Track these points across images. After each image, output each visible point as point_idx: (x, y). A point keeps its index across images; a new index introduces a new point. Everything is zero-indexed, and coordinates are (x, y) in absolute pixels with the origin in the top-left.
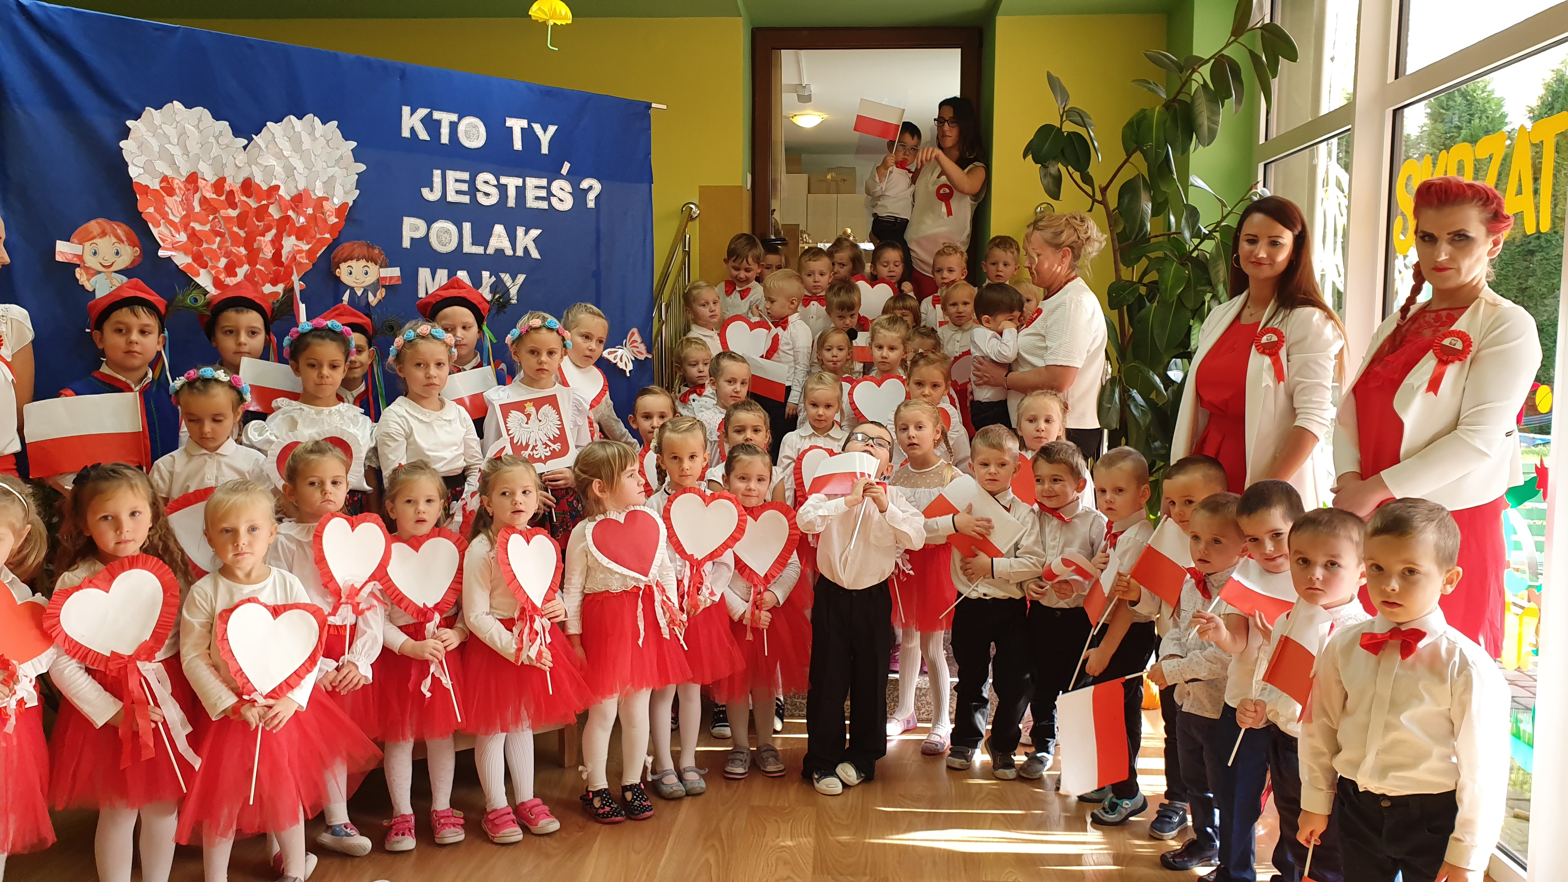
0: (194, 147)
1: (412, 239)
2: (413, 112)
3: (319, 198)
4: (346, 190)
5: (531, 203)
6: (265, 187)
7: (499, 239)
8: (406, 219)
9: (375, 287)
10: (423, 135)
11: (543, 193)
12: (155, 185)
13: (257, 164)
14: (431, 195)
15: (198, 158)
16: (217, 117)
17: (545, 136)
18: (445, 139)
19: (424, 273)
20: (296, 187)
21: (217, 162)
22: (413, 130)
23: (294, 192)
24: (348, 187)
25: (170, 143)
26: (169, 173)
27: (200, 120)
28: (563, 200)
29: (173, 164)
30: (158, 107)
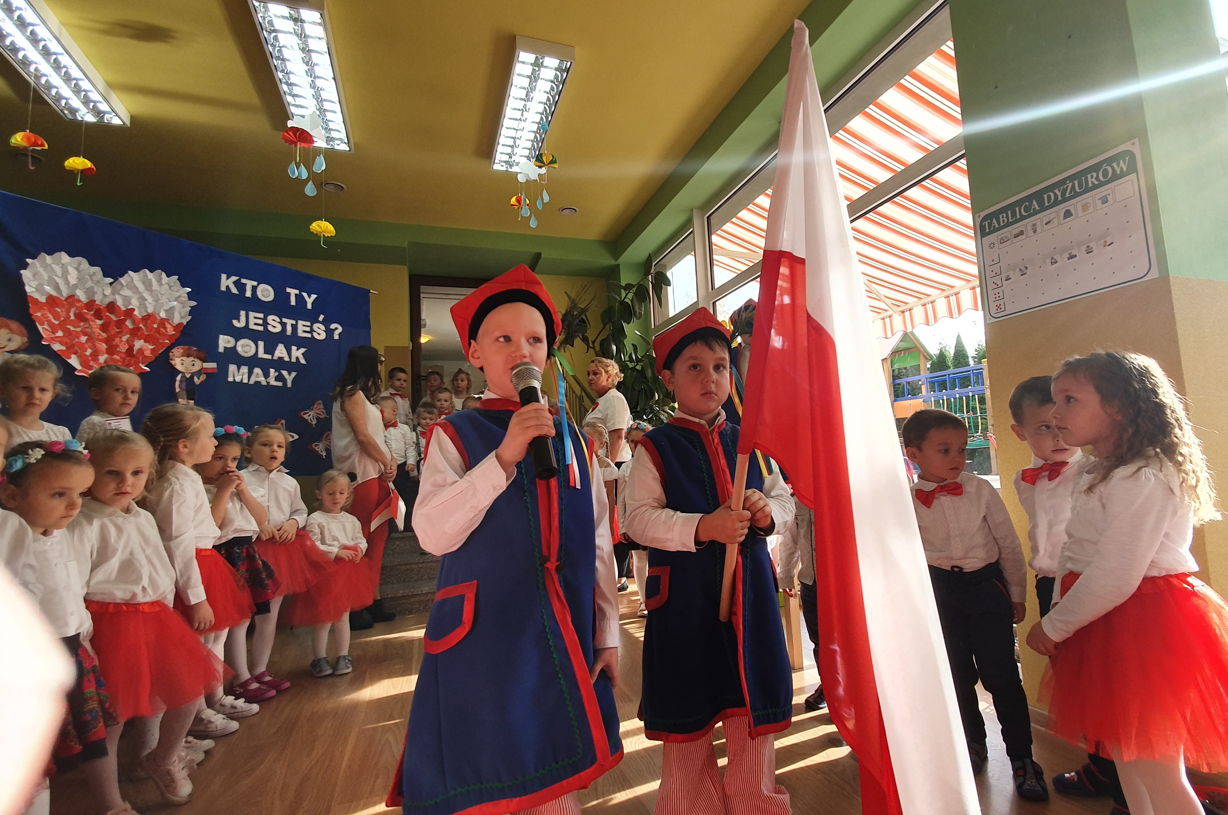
0: (73, 280)
1: (225, 348)
2: (228, 278)
3: (163, 319)
4: (182, 315)
5: (301, 334)
6: (123, 309)
7: (280, 351)
8: (221, 336)
9: (199, 373)
10: (234, 290)
11: (308, 329)
12: (43, 299)
13: (119, 294)
14: (239, 324)
15: (75, 286)
16: (92, 264)
17: (310, 300)
18: (248, 294)
19: (232, 368)
20: (147, 311)
21: (90, 292)
22: (228, 287)
23: (145, 314)
24: (183, 314)
25: (57, 276)
26: (54, 293)
27: (80, 264)
28: (320, 334)
29: (57, 288)
30: (50, 253)
